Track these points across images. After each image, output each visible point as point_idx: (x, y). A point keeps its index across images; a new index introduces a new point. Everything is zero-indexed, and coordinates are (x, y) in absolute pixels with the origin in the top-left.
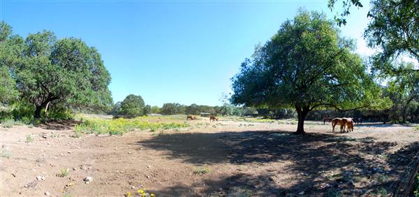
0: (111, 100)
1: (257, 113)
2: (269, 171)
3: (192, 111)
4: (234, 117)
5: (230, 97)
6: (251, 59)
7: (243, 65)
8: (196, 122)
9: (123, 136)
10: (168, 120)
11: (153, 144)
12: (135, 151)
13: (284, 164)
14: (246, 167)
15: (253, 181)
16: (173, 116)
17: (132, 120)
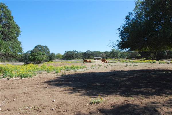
0: (20, 50)
1: (140, 55)
2: (153, 103)
3: (87, 56)
4: (121, 59)
5: (117, 43)
6: (133, 12)
7: (127, 18)
8: (91, 64)
9: (33, 78)
10: (68, 64)
11: (57, 82)
12: (42, 89)
13: (167, 98)
14: (133, 99)
15: (139, 111)
16: (73, 61)
17: (40, 65)
